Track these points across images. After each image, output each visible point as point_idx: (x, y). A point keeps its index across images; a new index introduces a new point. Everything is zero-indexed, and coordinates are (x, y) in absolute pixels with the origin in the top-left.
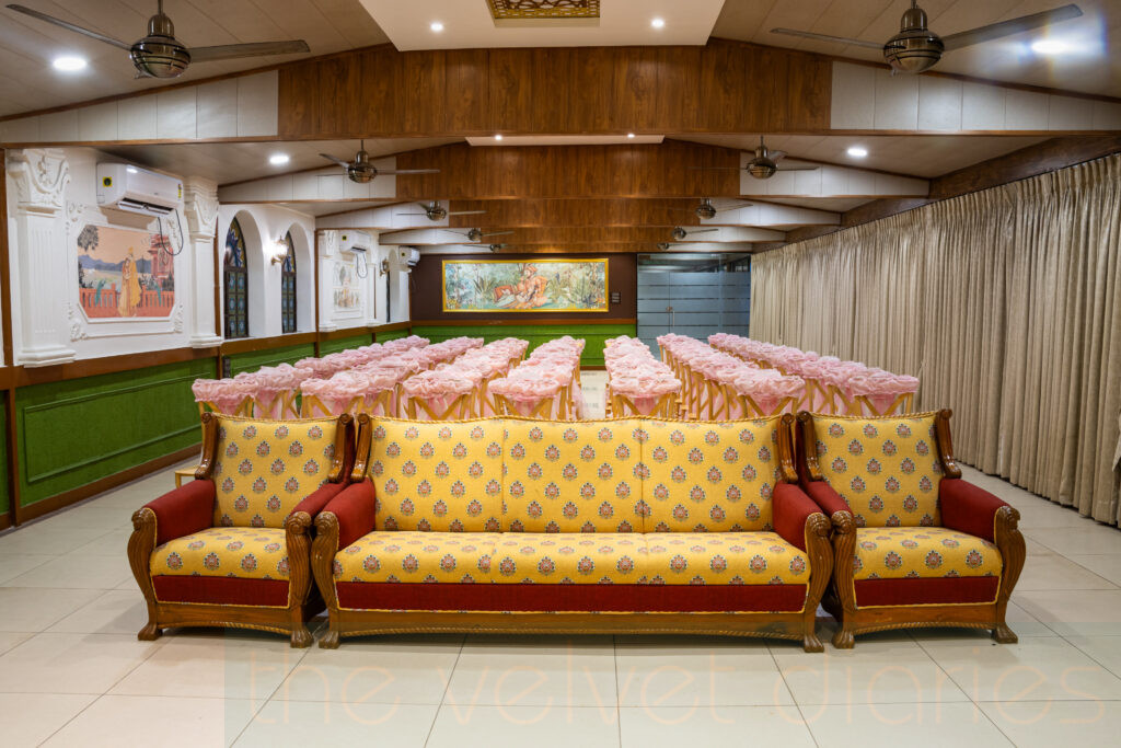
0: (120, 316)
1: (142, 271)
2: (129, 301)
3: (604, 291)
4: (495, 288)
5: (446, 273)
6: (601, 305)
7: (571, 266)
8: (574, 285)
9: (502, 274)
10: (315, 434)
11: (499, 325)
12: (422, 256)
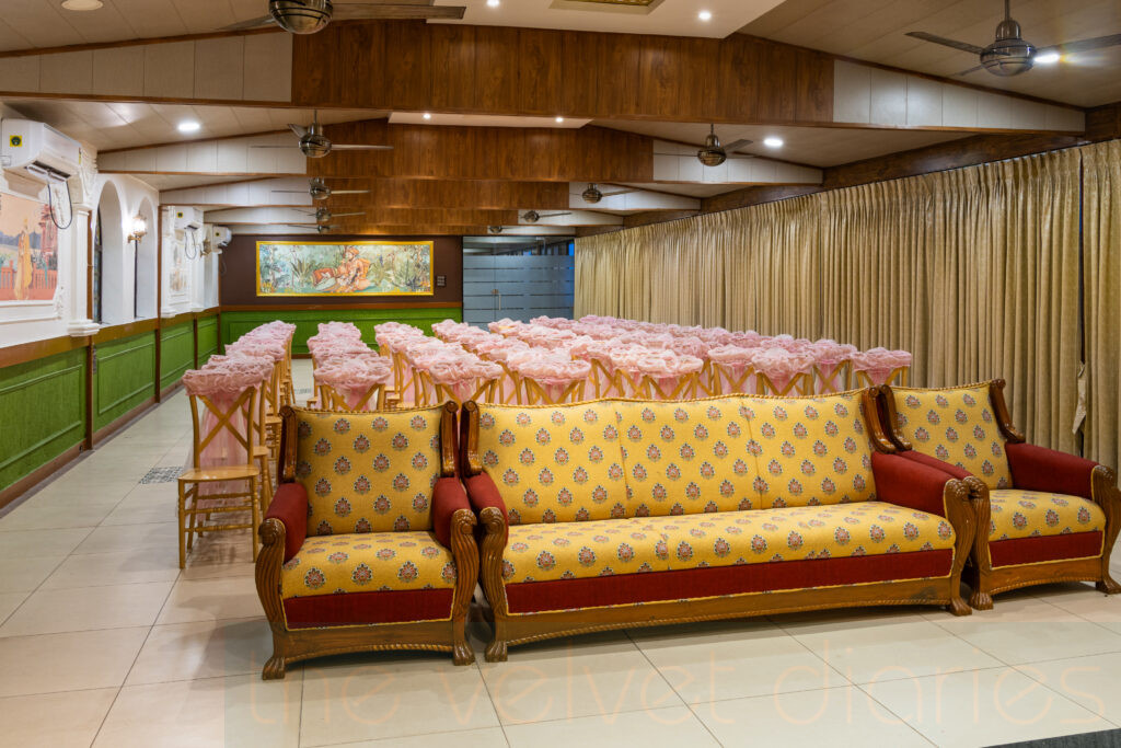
0: (15, 299)
1: (34, 247)
2: (23, 281)
3: (429, 274)
4: (314, 271)
5: (261, 255)
6: (425, 289)
7: (395, 248)
8: (398, 268)
9: (321, 256)
10: (418, 425)
11: (317, 310)
12: (234, 236)
